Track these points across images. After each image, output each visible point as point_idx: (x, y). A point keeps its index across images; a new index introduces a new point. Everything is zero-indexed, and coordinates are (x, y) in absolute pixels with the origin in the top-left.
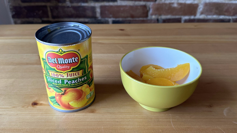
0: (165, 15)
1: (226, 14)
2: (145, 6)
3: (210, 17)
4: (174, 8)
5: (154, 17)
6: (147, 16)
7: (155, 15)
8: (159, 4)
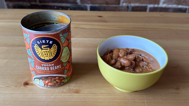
0: (134, 3)
6: (119, 4)
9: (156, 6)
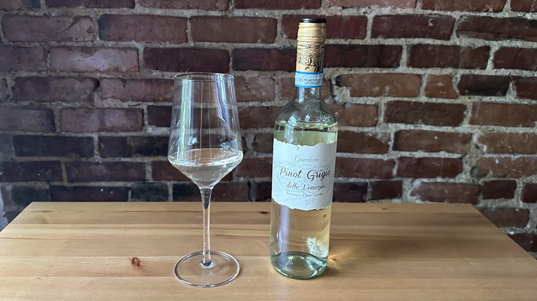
0: (259, 176)
5: (242, 179)
7: (244, 176)
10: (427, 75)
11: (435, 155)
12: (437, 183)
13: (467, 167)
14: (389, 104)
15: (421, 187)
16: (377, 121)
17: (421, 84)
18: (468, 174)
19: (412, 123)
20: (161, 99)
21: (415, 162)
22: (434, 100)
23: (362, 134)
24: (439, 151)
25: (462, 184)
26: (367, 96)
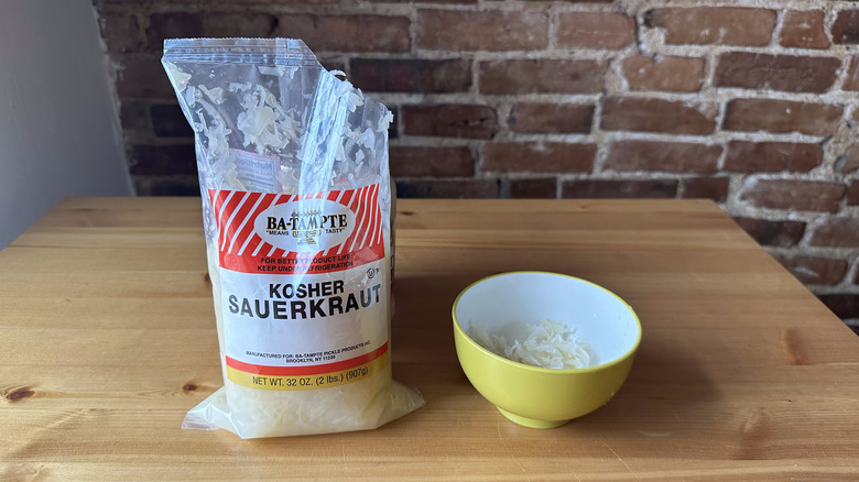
0: (515, 170)
1: (666, 167)
2: (465, 150)
3: (626, 175)
4: (538, 154)
5: (488, 175)
6: (472, 173)
7: (492, 170)
8: (500, 144)
9: (583, 176)
10: (785, 11)
11: (784, 138)
12: (781, 181)
13: (829, 157)
14: (724, 58)
15: (757, 187)
16: (702, 84)
17: (775, 25)
18: (830, 168)
19: (755, 87)
20: (371, 47)
21: (752, 148)
22: (791, 51)
23: (678, 105)
24: (789, 131)
25: (819, 183)
26: (691, 43)
